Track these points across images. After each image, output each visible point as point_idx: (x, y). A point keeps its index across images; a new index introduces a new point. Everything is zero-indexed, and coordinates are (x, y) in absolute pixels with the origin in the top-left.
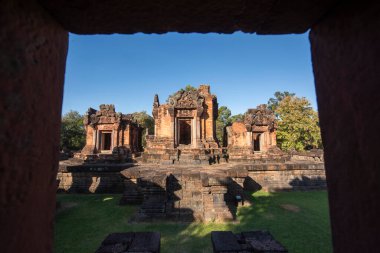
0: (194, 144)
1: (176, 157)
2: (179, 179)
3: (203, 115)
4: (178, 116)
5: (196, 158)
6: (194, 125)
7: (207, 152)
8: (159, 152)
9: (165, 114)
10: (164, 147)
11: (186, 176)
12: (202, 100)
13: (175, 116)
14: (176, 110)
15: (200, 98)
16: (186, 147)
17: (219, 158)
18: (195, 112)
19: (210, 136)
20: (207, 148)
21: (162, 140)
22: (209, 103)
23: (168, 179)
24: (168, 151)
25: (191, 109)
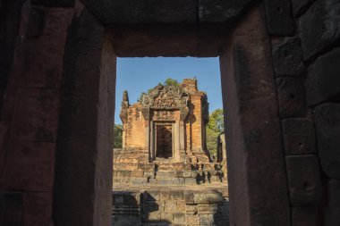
0: (177, 157)
1: (152, 174)
2: (157, 198)
3: (189, 118)
4: (155, 119)
5: (179, 174)
6: (176, 131)
7: (194, 168)
8: (128, 168)
9: (137, 116)
10: (135, 161)
11: (165, 194)
12: (187, 99)
13: (151, 119)
14: (152, 111)
15: (184, 95)
16: (166, 161)
17: (209, 175)
18: (177, 115)
19: (198, 146)
20: (194, 162)
21: (133, 152)
22: (197, 102)
23: (142, 195)
24: (140, 165)
25: (172, 110)
